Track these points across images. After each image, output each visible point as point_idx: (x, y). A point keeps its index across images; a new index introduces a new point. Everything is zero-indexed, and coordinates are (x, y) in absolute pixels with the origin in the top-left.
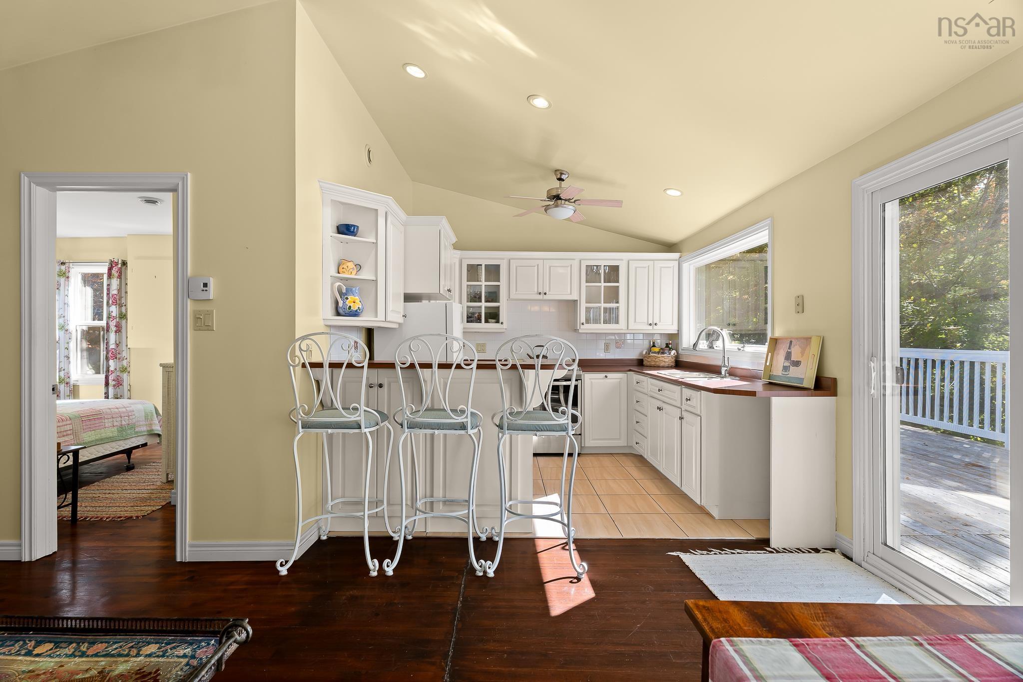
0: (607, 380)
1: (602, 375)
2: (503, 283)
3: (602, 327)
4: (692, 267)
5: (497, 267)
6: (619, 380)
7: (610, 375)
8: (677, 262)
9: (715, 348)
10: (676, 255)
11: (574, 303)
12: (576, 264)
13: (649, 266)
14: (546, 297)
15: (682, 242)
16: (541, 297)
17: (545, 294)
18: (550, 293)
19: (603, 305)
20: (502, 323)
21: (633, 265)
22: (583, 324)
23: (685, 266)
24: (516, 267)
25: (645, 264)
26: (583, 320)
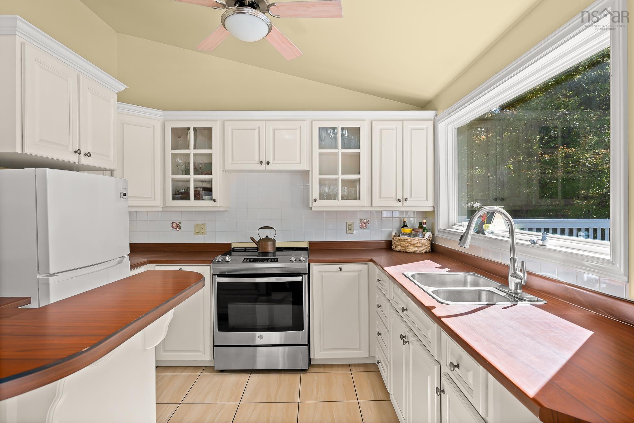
0: (341, 273)
1: (336, 267)
2: (216, 151)
3: (339, 204)
4: (450, 127)
5: (210, 130)
6: (357, 274)
7: (345, 267)
8: (432, 123)
9: (487, 234)
10: (429, 114)
11: (306, 174)
12: (306, 126)
13: (396, 128)
14: (269, 167)
15: (437, 96)
16: (264, 167)
17: (268, 163)
18: (275, 162)
19: (340, 177)
20: (215, 200)
21: (377, 127)
22: (315, 200)
23: (442, 126)
24: (232, 130)
25: (392, 125)
26: (316, 196)
